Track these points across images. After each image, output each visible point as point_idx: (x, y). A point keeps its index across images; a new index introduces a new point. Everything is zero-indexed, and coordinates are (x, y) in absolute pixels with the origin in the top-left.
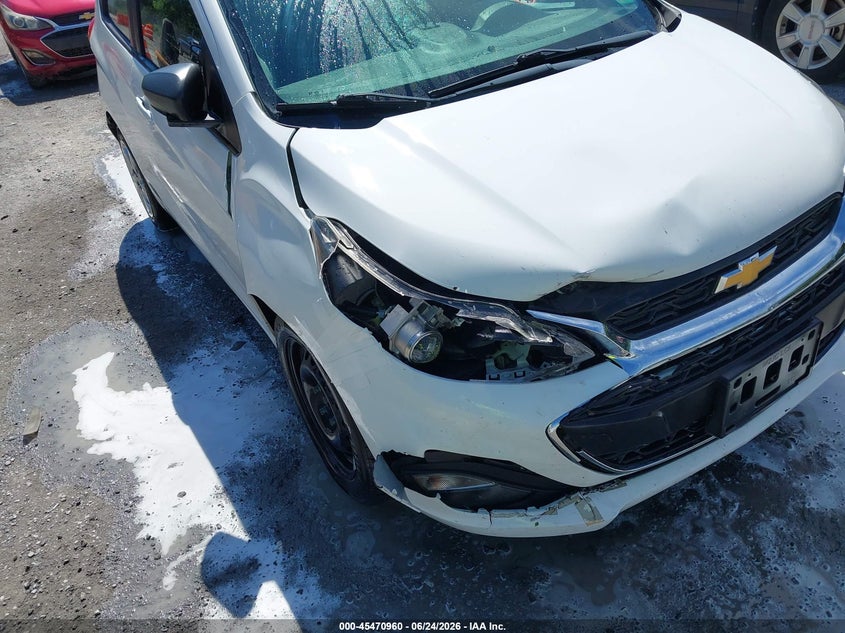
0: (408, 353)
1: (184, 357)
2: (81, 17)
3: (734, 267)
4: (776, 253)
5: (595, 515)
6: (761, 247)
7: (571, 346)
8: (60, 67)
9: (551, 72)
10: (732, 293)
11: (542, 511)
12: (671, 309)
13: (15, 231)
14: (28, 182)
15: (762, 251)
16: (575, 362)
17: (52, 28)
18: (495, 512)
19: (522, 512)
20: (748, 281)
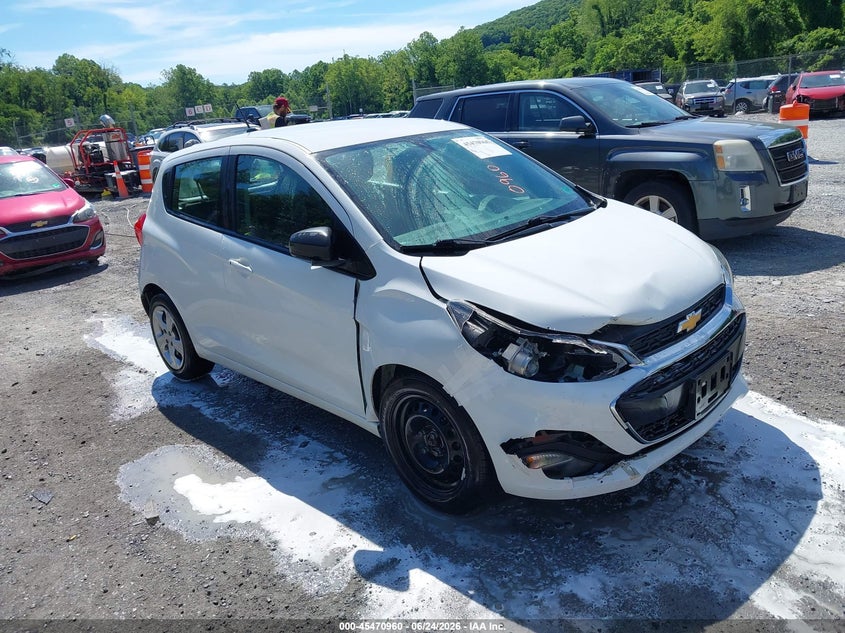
0: (522, 371)
1: (261, 457)
2: (33, 225)
3: (684, 318)
4: (702, 313)
5: (634, 473)
6: (695, 308)
7: (616, 358)
8: (9, 268)
9: (550, 228)
10: (685, 334)
11: (602, 474)
12: (657, 341)
13: (34, 392)
14: (20, 358)
15: (696, 310)
16: (618, 367)
17: (5, 234)
18: (575, 478)
19: (591, 476)
20: (692, 327)
